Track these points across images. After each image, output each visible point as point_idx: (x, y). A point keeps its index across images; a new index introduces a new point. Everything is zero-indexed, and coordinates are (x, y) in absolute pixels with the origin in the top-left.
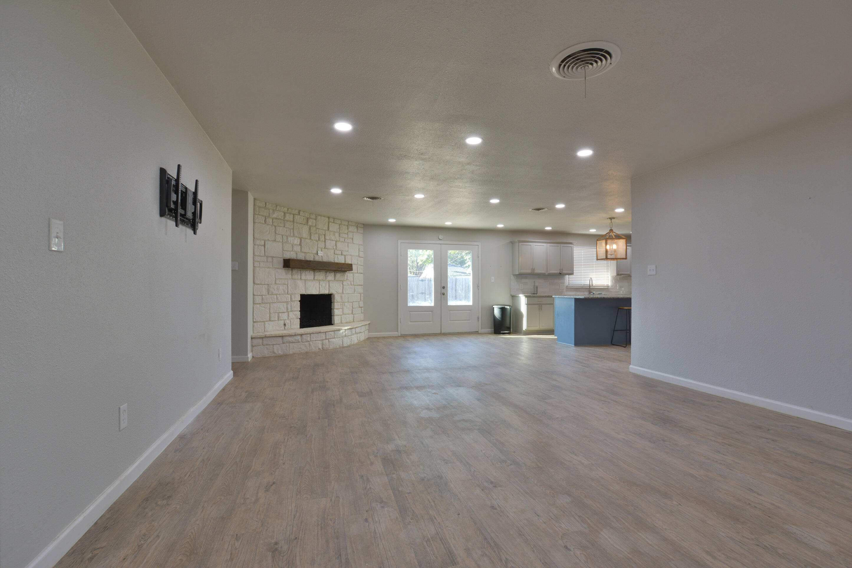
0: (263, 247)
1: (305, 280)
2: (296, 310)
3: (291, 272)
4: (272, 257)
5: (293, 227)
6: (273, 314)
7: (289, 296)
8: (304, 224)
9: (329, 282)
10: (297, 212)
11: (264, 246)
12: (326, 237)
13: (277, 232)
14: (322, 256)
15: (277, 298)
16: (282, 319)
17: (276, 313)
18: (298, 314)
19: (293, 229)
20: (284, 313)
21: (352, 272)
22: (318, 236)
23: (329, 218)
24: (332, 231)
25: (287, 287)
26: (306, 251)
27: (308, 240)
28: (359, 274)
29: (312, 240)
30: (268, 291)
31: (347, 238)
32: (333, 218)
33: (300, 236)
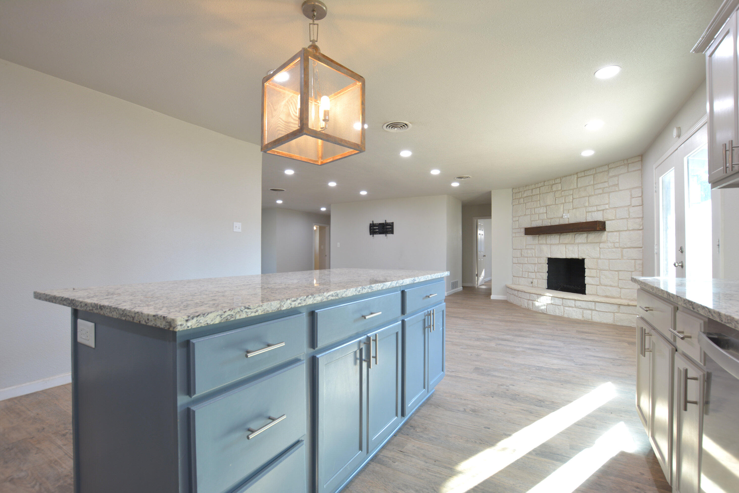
0: (517, 222)
1: (551, 244)
2: (541, 271)
3: (537, 238)
5: (540, 199)
6: (525, 272)
7: (537, 259)
8: (550, 192)
9: (578, 245)
10: (542, 184)
12: (573, 197)
13: (527, 208)
14: (568, 218)
15: (527, 260)
16: (530, 277)
18: (545, 275)
20: (532, 273)
21: (617, 230)
22: (564, 198)
23: (577, 173)
24: (581, 188)
25: (534, 252)
26: (551, 217)
27: (553, 206)
28: (631, 232)
29: (557, 204)
30: (521, 254)
31: (607, 187)
32: (582, 172)
33: (545, 205)
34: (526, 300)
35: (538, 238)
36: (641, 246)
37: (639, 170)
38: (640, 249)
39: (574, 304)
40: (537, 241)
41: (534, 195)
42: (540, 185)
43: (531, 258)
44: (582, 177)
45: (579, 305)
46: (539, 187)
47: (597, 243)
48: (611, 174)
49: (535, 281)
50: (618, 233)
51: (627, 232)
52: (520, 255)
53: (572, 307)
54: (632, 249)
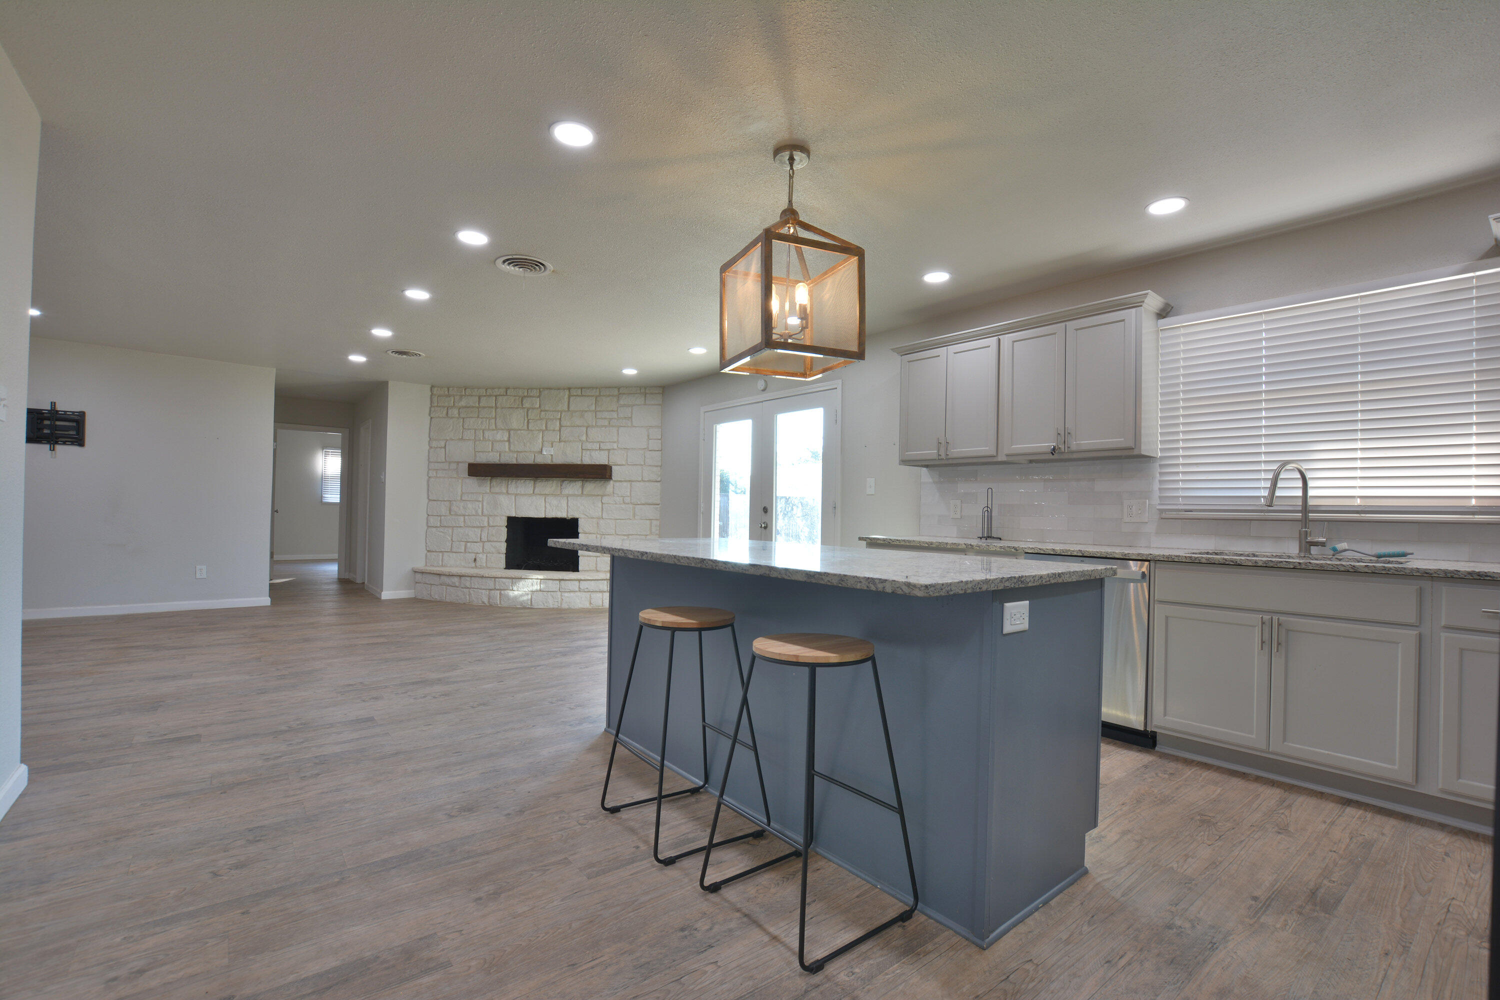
0: (443, 450)
1: (516, 495)
2: (496, 540)
3: (489, 482)
4: (458, 463)
5: (496, 416)
6: (458, 543)
7: (486, 519)
8: (517, 408)
9: (567, 497)
10: (502, 391)
11: (445, 447)
12: (561, 423)
13: (466, 426)
14: (552, 455)
15: (464, 521)
16: (470, 551)
17: (461, 543)
18: (503, 547)
19: (496, 418)
20: (475, 544)
21: (628, 479)
22: (544, 422)
23: (569, 389)
24: (576, 412)
25: (481, 506)
26: (519, 450)
27: (522, 431)
28: (647, 484)
29: (532, 430)
30: (450, 510)
31: (615, 419)
32: (579, 388)
33: (507, 428)
34: (484, 591)
35: (490, 484)
36: (659, 502)
37: (659, 405)
38: (657, 506)
39: (578, 586)
40: (488, 488)
41: (484, 407)
42: (496, 392)
43: (472, 517)
44: (577, 396)
45: (586, 588)
46: (496, 396)
47: (598, 495)
48: (622, 402)
49: (482, 557)
50: (629, 484)
51: (642, 483)
52: (448, 512)
53: (575, 592)
54: (647, 506)
